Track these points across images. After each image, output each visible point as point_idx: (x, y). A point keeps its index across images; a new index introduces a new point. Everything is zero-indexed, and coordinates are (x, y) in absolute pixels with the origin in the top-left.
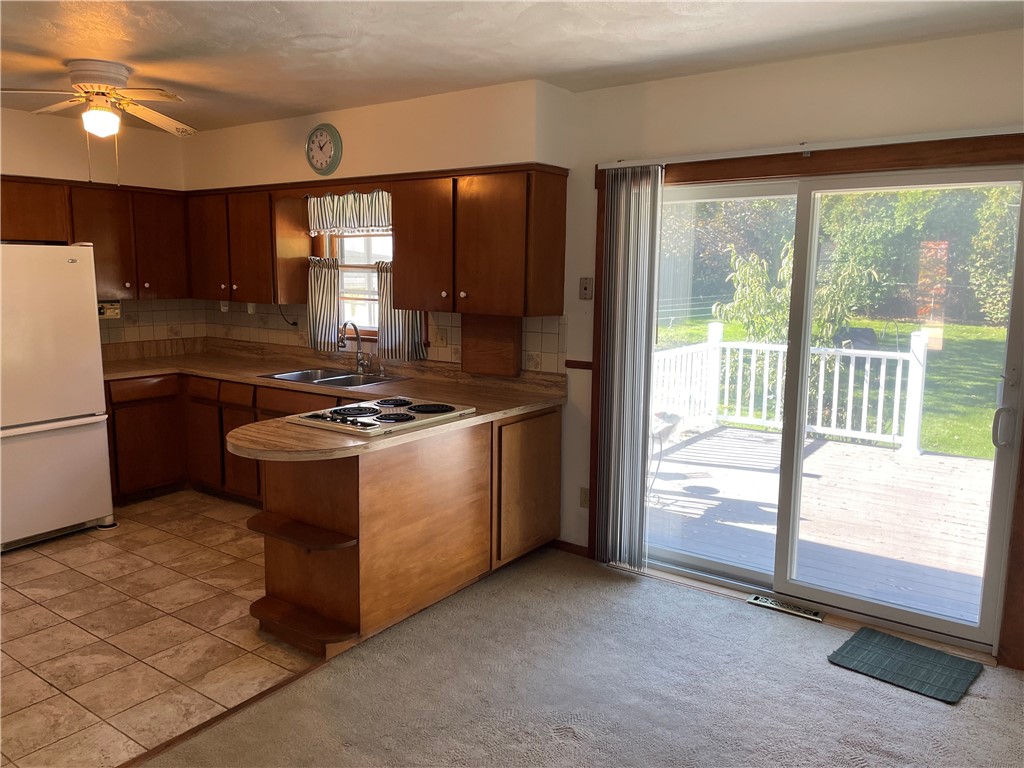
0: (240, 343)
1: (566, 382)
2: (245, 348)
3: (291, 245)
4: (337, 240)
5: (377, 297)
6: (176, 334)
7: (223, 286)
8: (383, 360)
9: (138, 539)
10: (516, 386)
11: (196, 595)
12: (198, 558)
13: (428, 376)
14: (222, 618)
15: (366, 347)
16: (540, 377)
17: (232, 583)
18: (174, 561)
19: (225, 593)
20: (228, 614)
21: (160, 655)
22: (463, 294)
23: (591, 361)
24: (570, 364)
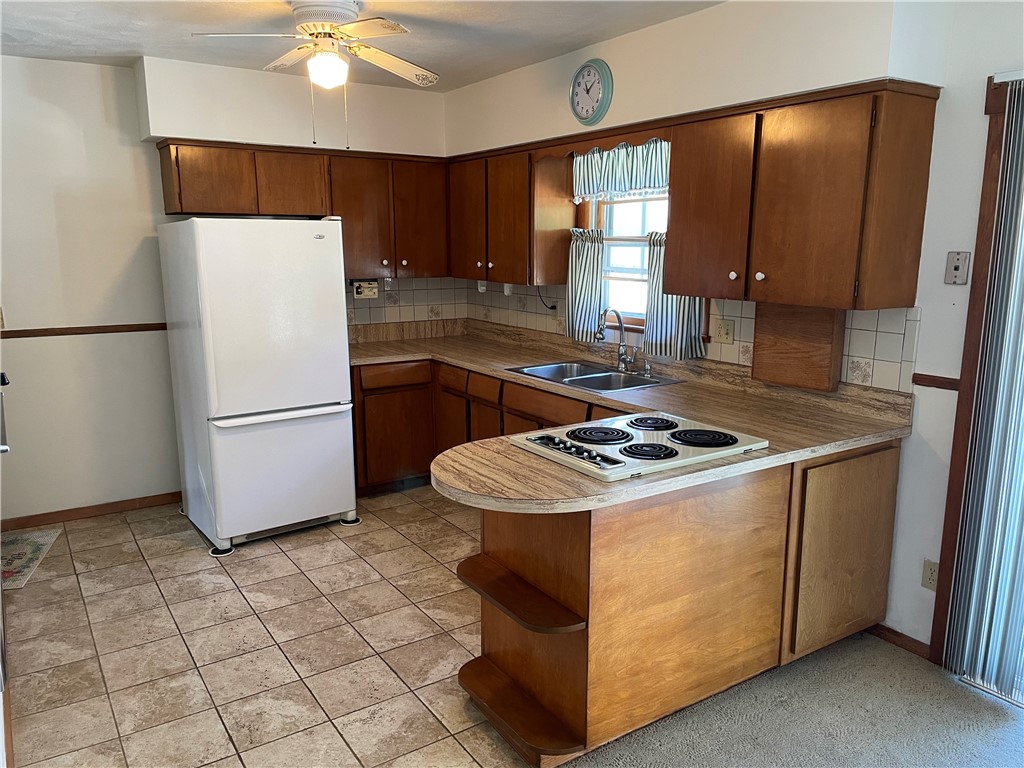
0: (498, 327)
1: (912, 405)
2: (503, 333)
3: (551, 214)
4: (605, 208)
5: (646, 277)
6: (437, 314)
7: (479, 264)
8: (650, 356)
9: (374, 542)
10: (831, 404)
11: (413, 631)
12: (426, 577)
13: (707, 380)
14: (433, 671)
15: (631, 339)
16: (870, 394)
17: (454, 620)
18: (402, 577)
19: (444, 634)
20: (440, 667)
21: (352, 717)
22: (760, 276)
23: (958, 378)
24: (919, 380)
